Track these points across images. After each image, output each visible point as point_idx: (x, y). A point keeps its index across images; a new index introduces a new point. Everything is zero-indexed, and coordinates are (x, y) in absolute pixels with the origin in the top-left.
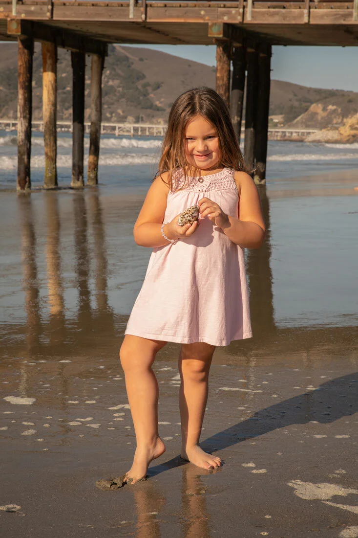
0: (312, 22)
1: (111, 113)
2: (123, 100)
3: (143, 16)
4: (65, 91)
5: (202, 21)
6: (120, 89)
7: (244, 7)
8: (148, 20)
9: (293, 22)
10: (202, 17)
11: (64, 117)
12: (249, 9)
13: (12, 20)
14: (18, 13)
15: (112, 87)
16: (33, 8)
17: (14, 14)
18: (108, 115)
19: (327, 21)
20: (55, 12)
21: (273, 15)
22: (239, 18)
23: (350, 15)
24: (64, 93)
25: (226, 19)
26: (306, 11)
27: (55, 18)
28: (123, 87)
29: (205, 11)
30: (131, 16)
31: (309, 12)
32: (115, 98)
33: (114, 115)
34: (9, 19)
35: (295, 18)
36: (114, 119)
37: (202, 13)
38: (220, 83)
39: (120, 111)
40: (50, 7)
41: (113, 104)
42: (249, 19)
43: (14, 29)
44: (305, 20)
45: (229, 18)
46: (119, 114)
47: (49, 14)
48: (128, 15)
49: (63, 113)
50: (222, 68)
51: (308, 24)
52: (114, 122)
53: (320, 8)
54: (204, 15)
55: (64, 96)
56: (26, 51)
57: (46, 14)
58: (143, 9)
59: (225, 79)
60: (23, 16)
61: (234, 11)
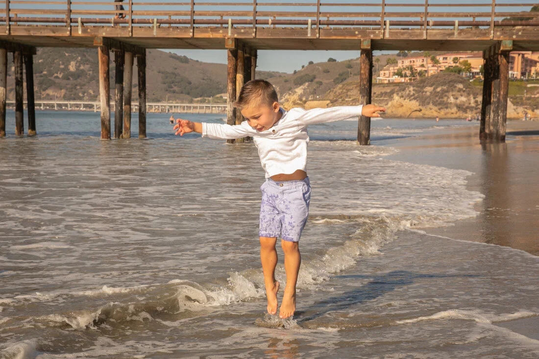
0: (428, 39)
1: (84, 93)
2: (94, 81)
3: (318, 35)
4: (42, 74)
5: (356, 38)
6: (91, 72)
7: (384, 29)
8: (320, 38)
9: (416, 38)
10: (356, 35)
11: (42, 97)
12: (387, 31)
13: (228, 38)
14: (232, 33)
15: (83, 71)
16: (242, 31)
17: (229, 34)
18: (81, 95)
19: (438, 38)
20: (257, 33)
21: (403, 34)
22: (381, 36)
23: (453, 34)
24: (41, 76)
25: (372, 36)
26: (425, 32)
27: (257, 37)
28: (93, 71)
29: (358, 31)
30: (309, 35)
31: (427, 33)
32: (86, 80)
33: (86, 94)
34: (226, 38)
35: (417, 36)
36: (86, 98)
37: (357, 33)
38: (364, 77)
39: (91, 91)
40: (255, 30)
41: (84, 85)
42: (387, 36)
43: (231, 44)
44: (425, 37)
45: (374, 36)
46: (91, 94)
47: (254, 34)
48: (307, 34)
49: (41, 94)
50: (365, 68)
51: (426, 40)
52: (86, 101)
53: (433, 29)
54: (358, 35)
55: (42, 78)
56: (234, 58)
57: (251, 34)
58: (317, 31)
59: (367, 74)
60: (236, 36)
61: (377, 32)
